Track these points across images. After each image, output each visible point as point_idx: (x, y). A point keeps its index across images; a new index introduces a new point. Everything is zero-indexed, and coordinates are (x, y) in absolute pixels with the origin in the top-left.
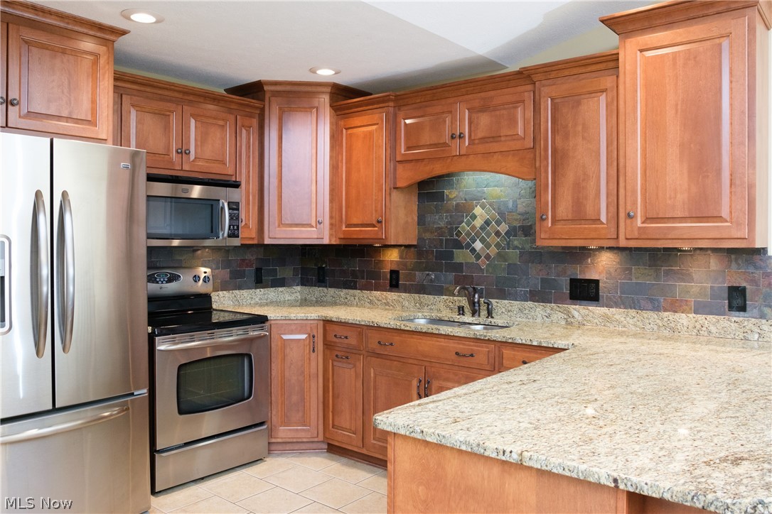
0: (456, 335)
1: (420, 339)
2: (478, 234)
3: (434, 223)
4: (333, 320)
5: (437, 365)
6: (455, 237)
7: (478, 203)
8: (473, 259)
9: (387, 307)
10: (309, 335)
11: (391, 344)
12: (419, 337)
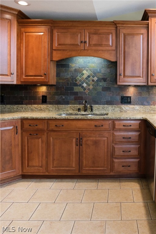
0: (95, 118)
1: (77, 122)
2: (84, 81)
3: (65, 76)
4: (28, 118)
5: (85, 131)
6: (74, 82)
7: (85, 69)
8: (82, 90)
9: (41, 111)
10: (14, 126)
11: (63, 126)
12: (77, 121)
